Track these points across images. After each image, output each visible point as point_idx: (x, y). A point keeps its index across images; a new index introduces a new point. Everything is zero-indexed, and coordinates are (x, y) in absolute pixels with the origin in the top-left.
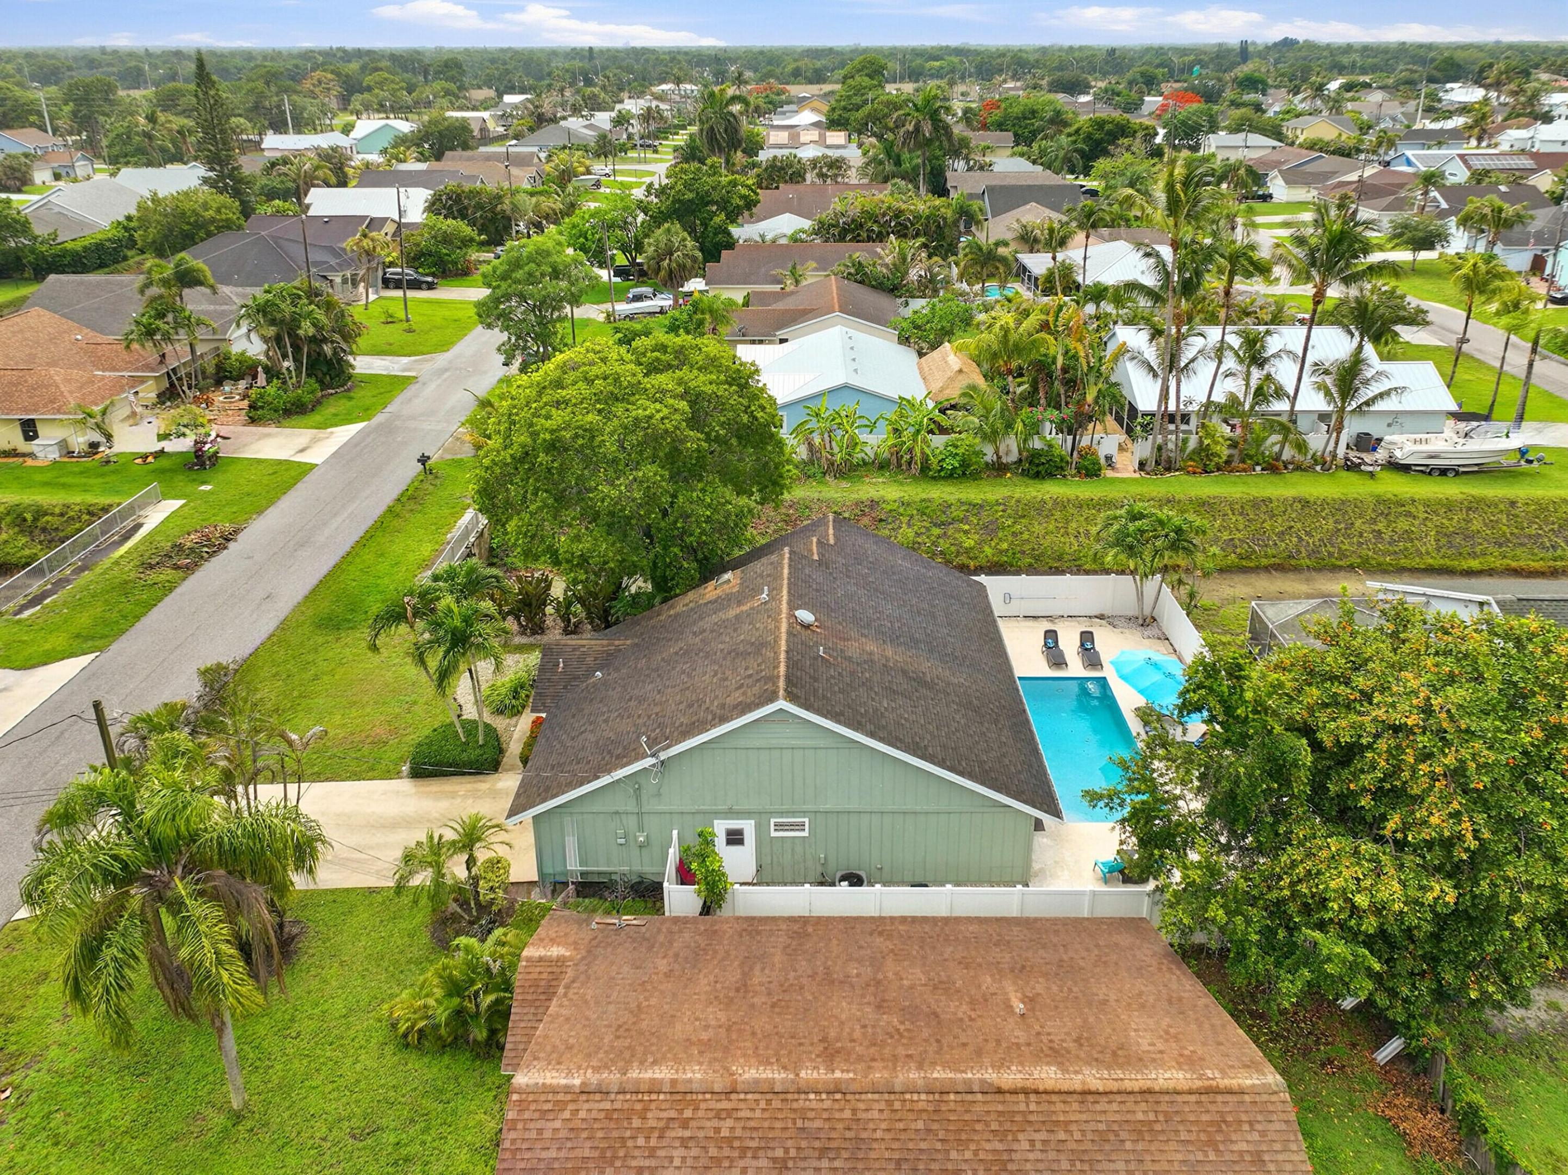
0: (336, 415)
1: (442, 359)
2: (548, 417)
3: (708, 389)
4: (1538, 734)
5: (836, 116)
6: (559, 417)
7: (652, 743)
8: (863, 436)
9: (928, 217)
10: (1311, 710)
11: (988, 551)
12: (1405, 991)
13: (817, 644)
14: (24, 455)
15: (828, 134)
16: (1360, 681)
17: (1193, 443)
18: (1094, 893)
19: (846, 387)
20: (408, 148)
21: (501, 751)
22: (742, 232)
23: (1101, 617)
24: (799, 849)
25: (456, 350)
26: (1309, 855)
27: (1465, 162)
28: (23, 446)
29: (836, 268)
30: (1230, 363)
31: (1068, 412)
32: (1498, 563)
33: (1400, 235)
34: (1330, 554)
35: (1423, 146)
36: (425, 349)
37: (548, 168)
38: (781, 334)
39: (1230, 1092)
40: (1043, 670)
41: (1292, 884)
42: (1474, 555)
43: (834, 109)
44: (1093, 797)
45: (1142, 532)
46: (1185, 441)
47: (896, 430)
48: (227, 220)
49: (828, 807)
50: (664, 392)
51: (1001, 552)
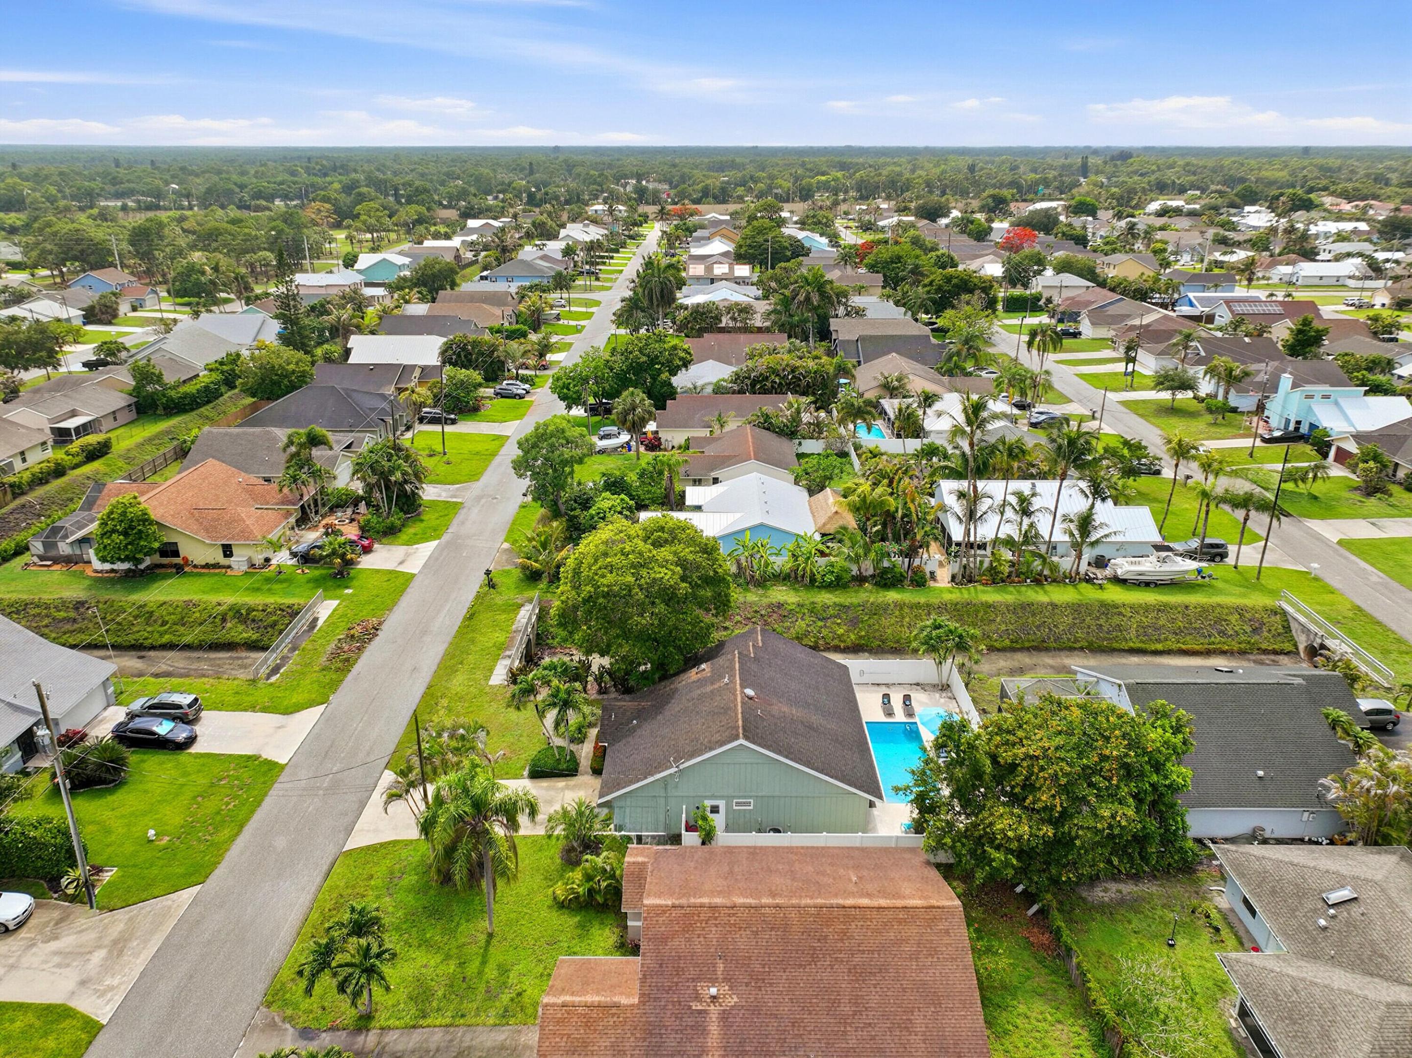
0: (415, 534)
1: (476, 487)
2: (603, 576)
3: (691, 557)
4: (1096, 759)
5: (742, 251)
6: (610, 578)
7: (675, 761)
8: (772, 559)
9: (815, 372)
10: (997, 747)
11: (853, 637)
12: (1036, 879)
13: (757, 708)
14: (224, 567)
15: (736, 267)
16: (1020, 734)
17: (986, 565)
18: (897, 837)
19: (762, 525)
20: (411, 290)
21: (578, 764)
22: (680, 380)
23: (918, 684)
24: (747, 815)
25: (484, 480)
26: (992, 814)
27: (1229, 308)
28: (224, 561)
29: (750, 418)
30: (1009, 513)
31: (906, 544)
32: (1175, 646)
33: (1162, 383)
34: (1069, 640)
35: (1204, 289)
36: (462, 479)
37: (522, 307)
38: (714, 474)
39: (939, 907)
40: (881, 718)
41: (984, 829)
42: (1159, 641)
43: (741, 246)
44: (897, 789)
45: (939, 637)
46: (981, 562)
47: (794, 555)
48: (304, 371)
49: (764, 794)
50: (667, 561)
51: (861, 637)
